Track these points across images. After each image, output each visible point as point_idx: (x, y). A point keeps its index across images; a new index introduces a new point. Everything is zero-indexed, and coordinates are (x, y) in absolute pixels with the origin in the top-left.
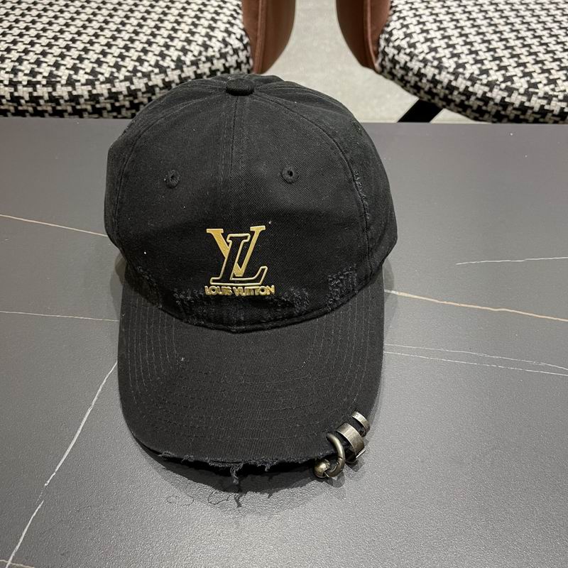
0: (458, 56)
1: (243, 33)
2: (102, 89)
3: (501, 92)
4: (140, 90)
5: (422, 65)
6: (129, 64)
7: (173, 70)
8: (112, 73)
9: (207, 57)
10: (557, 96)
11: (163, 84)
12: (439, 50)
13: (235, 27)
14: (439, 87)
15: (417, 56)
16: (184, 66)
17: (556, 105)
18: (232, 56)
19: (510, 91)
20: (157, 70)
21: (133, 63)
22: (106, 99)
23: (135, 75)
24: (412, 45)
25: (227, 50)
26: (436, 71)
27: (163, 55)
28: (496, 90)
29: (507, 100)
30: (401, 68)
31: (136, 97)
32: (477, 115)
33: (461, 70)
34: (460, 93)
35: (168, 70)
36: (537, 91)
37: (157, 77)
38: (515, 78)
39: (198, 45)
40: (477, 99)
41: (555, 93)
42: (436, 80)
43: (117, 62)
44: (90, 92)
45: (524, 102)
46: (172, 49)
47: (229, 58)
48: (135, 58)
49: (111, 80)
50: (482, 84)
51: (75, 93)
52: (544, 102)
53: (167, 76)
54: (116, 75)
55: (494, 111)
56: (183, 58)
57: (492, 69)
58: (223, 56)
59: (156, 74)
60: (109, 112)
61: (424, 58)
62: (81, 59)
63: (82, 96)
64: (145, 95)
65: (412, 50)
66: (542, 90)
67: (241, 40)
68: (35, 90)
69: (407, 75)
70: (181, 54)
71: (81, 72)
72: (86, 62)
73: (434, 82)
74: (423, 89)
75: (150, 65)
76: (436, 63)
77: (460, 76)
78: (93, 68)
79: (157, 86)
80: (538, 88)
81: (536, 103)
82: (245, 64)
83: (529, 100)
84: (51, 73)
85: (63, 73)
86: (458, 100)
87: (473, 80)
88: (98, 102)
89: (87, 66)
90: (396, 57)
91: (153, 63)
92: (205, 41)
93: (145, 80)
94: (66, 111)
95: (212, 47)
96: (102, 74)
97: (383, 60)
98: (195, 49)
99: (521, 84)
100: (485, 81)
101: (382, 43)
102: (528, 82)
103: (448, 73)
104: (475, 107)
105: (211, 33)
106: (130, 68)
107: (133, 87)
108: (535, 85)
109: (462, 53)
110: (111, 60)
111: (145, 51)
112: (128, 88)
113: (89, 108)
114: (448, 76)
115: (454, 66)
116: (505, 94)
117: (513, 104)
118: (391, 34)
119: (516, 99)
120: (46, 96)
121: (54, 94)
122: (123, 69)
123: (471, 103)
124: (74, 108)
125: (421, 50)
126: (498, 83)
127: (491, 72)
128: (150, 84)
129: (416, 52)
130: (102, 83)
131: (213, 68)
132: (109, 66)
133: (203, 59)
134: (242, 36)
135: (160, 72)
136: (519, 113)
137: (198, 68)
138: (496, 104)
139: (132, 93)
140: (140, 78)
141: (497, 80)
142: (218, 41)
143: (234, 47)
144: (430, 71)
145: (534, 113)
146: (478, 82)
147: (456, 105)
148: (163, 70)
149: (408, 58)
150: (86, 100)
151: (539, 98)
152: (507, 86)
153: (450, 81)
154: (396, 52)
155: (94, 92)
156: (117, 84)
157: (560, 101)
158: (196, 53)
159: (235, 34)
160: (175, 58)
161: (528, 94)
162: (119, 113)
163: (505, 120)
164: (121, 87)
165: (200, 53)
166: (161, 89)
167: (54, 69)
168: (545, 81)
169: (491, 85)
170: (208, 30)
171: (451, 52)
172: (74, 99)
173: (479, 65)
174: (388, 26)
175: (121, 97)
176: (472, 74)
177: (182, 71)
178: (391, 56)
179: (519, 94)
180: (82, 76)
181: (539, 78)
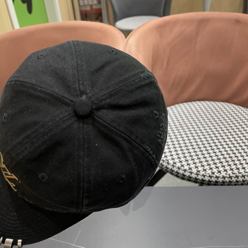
3: (188, 173)
10: (206, 175)
28: (186, 172)
29: (191, 176)
40: (181, 175)
42: (167, 167)
52: (203, 177)
66: (202, 173)
77: (175, 167)
80: (200, 172)
83: (198, 176)
87: (179, 168)
99: (195, 170)
100: (183, 169)
102: (197, 170)
103: (171, 165)
116: (190, 174)
117: (193, 177)
126: (187, 170)
127: (184, 166)
136: (195, 180)
138: (187, 177)
145: (200, 180)
151: (201, 176)
152: (190, 171)
153: (172, 168)
157: (208, 177)
161: (197, 174)
169: (185, 170)
179: (194, 174)
181: (200, 169)
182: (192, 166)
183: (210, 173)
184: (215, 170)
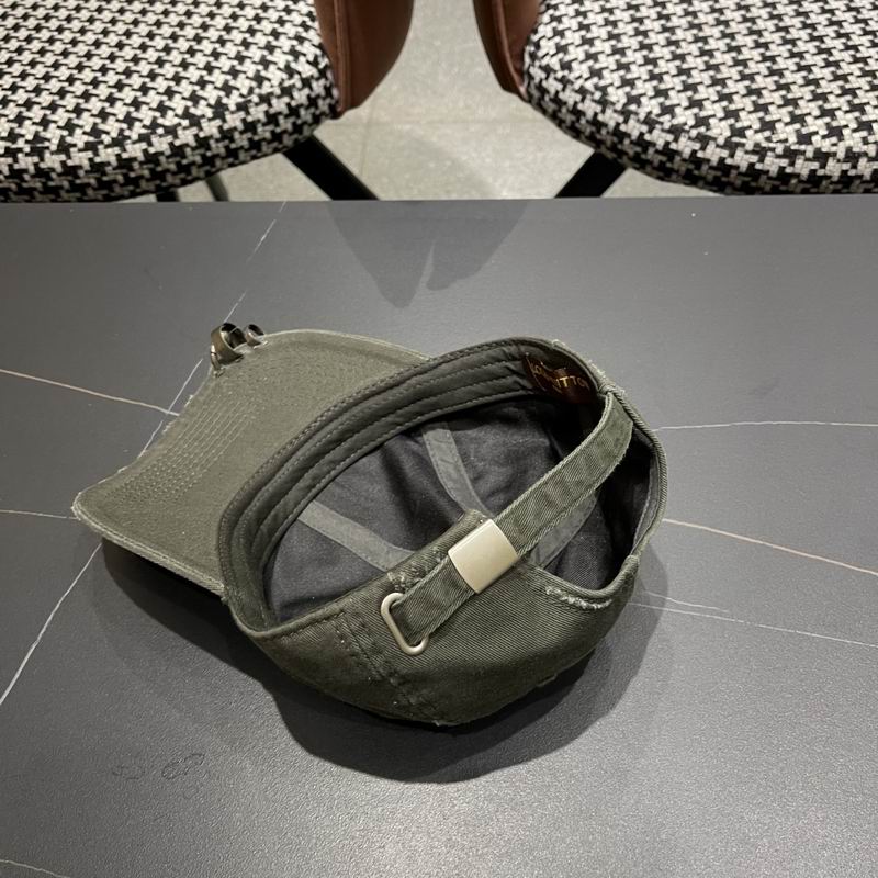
0: (631, 83)
1: (319, 52)
2: (107, 155)
3: (689, 143)
4: (162, 153)
5: (578, 97)
6: (146, 115)
7: (210, 120)
8: (122, 130)
9: (261, 96)
10: (773, 150)
11: (196, 141)
12: (605, 73)
13: (307, 44)
14: (604, 131)
15: (572, 83)
16: (227, 113)
17: (773, 163)
18: (300, 90)
19: (704, 140)
20: (185, 123)
21: (152, 113)
22: (114, 169)
23: (154, 132)
24: (566, 66)
25: (291, 82)
26: (599, 108)
27: (195, 98)
28: (683, 140)
29: (700, 154)
30: (551, 100)
31: (158, 163)
32: (661, 174)
33: (633, 107)
34: (632, 142)
35: (202, 121)
36: (743, 141)
37: (187, 132)
38: (712, 121)
39: (247, 77)
40: (657, 152)
41: (772, 145)
42: (598, 121)
43: (129, 113)
44: (91, 160)
45: (724, 159)
46: (209, 87)
47: (296, 94)
48: (154, 105)
49: (119, 141)
50: (663, 130)
51: (70, 163)
52: (754, 158)
53: (201, 129)
54: (127, 133)
55: (683, 169)
56: (225, 100)
57: (679, 105)
58: (287, 91)
59: (185, 128)
60: (122, 186)
61: (582, 87)
62: (78, 111)
63: (80, 167)
64: (170, 160)
65: (566, 73)
66: (752, 139)
67: (315, 63)
68: (16, 161)
69: (560, 111)
70: (222, 94)
71: (78, 131)
72: (86, 114)
73: (596, 123)
74: (583, 133)
75: (176, 116)
76: (598, 95)
77: (632, 116)
78: (95, 124)
79: (187, 145)
80: (745, 137)
81: (742, 160)
82: (324, 99)
83: (732, 155)
84: (36, 135)
85: (53, 135)
86: (631, 152)
87: (650, 122)
88: (104, 174)
89: (87, 121)
90: (544, 84)
91: (180, 111)
92: (258, 71)
93: (169, 138)
94: (61, 187)
95: (269, 80)
96: (107, 133)
97: (529, 84)
98: (243, 84)
99: (720, 130)
100: (667, 126)
101: (527, 60)
102: (731, 126)
103: (615, 111)
104: (656, 163)
105: (269, 58)
106: (147, 122)
107: (152, 150)
108: (741, 133)
109: (639, 78)
110: (120, 110)
111: (169, 93)
112: (145, 152)
113: (93, 181)
114: (615, 115)
115: (624, 100)
116: (697, 146)
117: (708, 161)
118: (537, 46)
119: (713, 154)
120: (32, 169)
121: (42, 165)
122: (137, 124)
123: (649, 157)
124: (71, 183)
125: (577, 74)
126: (687, 128)
127: (678, 110)
128: (177, 143)
129: (571, 76)
130: (107, 146)
131: (272, 111)
132: (117, 120)
133: (255, 99)
134: (316, 57)
135: (191, 125)
136: (719, 173)
137: (248, 113)
138: (684, 160)
139: (151, 159)
140: (161, 136)
141: (686, 124)
142: (279, 69)
143: (304, 76)
144: (589, 108)
145: (740, 174)
146: (658, 126)
147: (630, 159)
148: (195, 121)
149: (559, 86)
150: (86, 172)
151: (747, 152)
152: (699, 134)
153: (618, 124)
154: (543, 75)
155: (97, 160)
156: (129, 147)
157: (778, 156)
158: (245, 92)
159: (305, 55)
160: (212, 102)
161: (731, 146)
162: (138, 186)
163: (701, 183)
164: (135, 150)
165: (251, 91)
166: (193, 149)
167: (40, 129)
168: (757, 126)
169: (676, 131)
170: (265, 52)
171: (622, 77)
172: (70, 171)
173: (661, 99)
174: (535, 32)
175: (136, 165)
176: (650, 113)
177: (224, 121)
178: (537, 80)
179: (717, 146)
180: (79, 139)
181: (749, 120)
182: (713, 109)
183: (793, 139)
184: (816, 125)
